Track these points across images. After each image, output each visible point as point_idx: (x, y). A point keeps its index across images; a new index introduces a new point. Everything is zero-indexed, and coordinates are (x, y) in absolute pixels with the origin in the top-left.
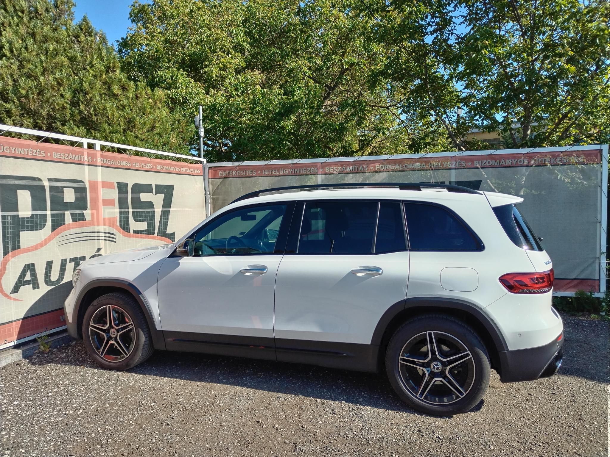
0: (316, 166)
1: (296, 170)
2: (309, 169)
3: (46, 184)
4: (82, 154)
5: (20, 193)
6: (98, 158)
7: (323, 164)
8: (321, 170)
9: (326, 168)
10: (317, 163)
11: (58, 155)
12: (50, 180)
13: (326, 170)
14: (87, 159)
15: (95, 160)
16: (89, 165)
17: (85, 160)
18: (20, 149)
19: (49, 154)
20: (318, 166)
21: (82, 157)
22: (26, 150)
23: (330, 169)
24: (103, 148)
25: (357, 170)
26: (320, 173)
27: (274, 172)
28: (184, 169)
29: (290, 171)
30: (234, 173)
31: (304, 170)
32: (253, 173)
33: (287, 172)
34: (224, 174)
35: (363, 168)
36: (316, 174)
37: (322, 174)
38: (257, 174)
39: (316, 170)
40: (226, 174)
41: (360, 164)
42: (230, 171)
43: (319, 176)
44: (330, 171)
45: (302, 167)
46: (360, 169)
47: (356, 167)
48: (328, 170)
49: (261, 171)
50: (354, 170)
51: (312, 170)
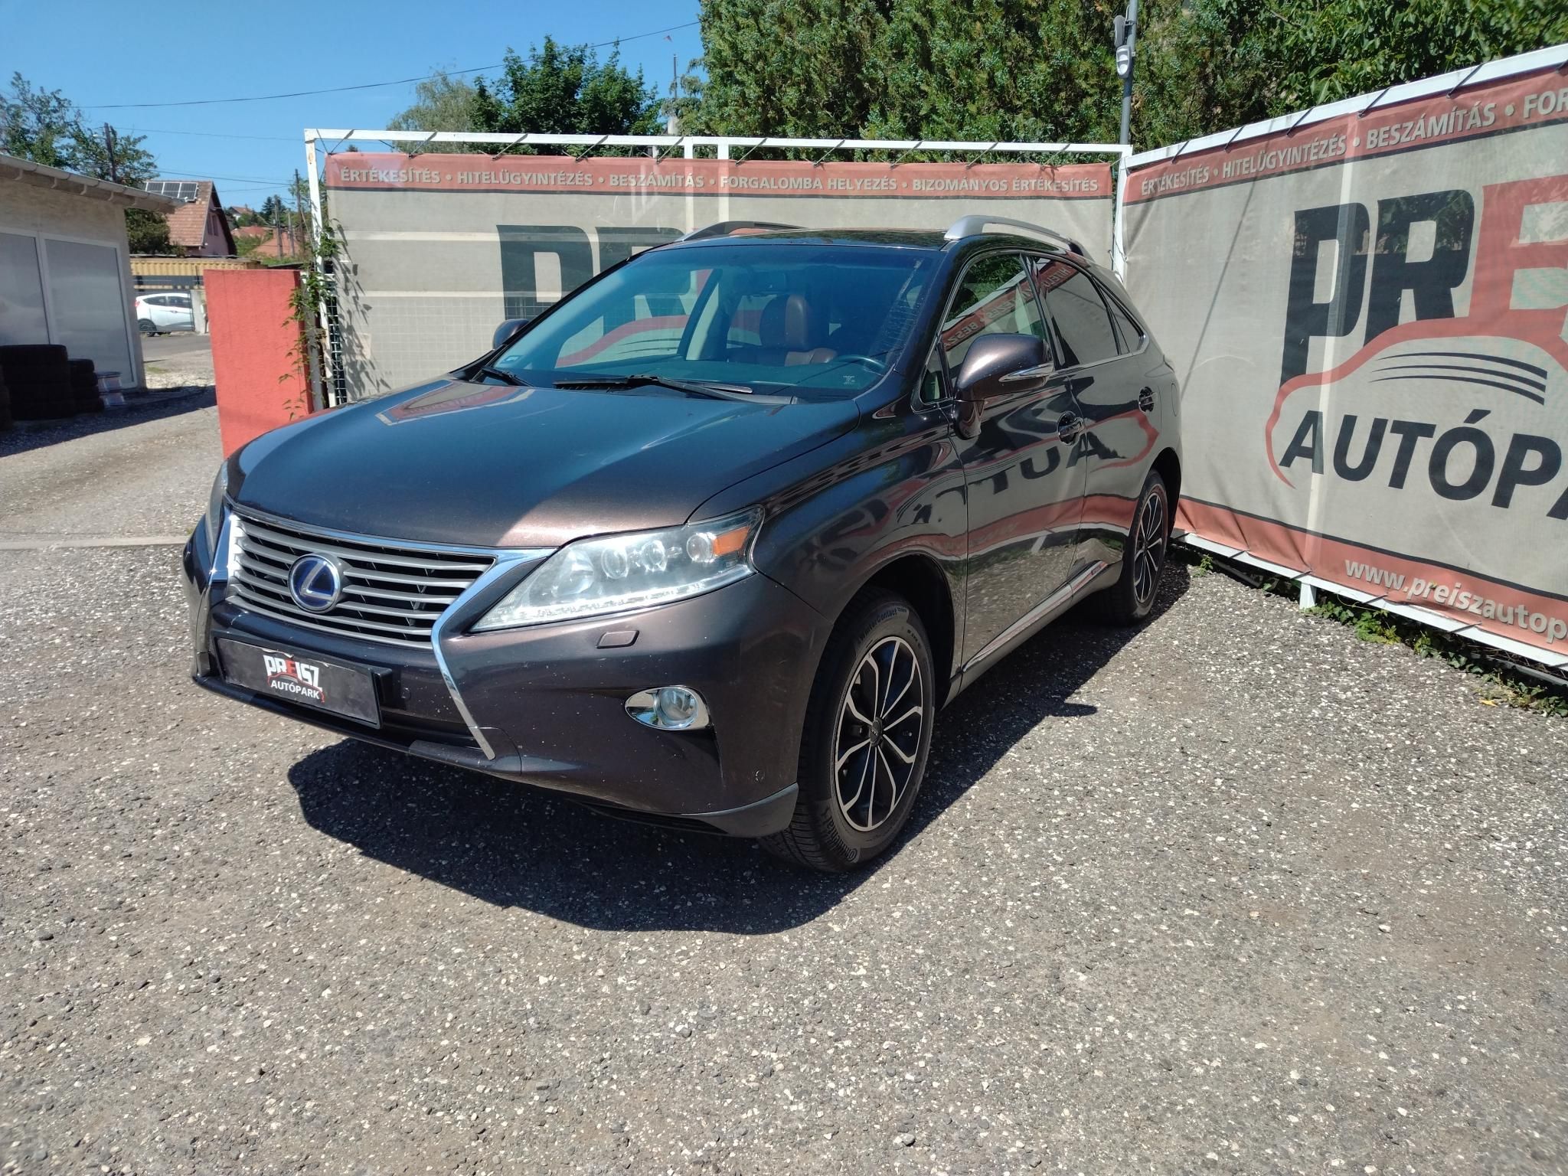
0: (1343, 129)
1: (1295, 149)
2: (1324, 142)
3: (594, 239)
4: (681, 172)
5: (538, 257)
6: (722, 178)
7: (1363, 118)
8: (1355, 142)
9: (1370, 132)
10: (1347, 115)
11: (621, 180)
12: (601, 231)
13: (1370, 138)
14: (692, 183)
15: (712, 182)
16: (696, 195)
17: (687, 183)
18: (540, 176)
19: (601, 180)
20: (1349, 130)
21: (680, 177)
22: (553, 176)
23: (1382, 136)
24: (736, 153)
25: (1460, 128)
26: (1350, 154)
27: (1245, 165)
28: (1024, 184)
29: (1281, 158)
30: (1171, 182)
31: (1314, 151)
32: (1204, 177)
33: (1274, 160)
34: (1151, 187)
35: (1483, 117)
36: (1342, 162)
37: (1355, 159)
38: (1212, 177)
39: (1341, 145)
40: (1155, 187)
41: (1475, 98)
42: (1161, 175)
43: (1348, 168)
44: (1381, 144)
45: (1311, 137)
46: (1471, 122)
47: (1461, 113)
48: (1375, 139)
49: (1220, 167)
50: (1450, 130)
51: (1331, 147)
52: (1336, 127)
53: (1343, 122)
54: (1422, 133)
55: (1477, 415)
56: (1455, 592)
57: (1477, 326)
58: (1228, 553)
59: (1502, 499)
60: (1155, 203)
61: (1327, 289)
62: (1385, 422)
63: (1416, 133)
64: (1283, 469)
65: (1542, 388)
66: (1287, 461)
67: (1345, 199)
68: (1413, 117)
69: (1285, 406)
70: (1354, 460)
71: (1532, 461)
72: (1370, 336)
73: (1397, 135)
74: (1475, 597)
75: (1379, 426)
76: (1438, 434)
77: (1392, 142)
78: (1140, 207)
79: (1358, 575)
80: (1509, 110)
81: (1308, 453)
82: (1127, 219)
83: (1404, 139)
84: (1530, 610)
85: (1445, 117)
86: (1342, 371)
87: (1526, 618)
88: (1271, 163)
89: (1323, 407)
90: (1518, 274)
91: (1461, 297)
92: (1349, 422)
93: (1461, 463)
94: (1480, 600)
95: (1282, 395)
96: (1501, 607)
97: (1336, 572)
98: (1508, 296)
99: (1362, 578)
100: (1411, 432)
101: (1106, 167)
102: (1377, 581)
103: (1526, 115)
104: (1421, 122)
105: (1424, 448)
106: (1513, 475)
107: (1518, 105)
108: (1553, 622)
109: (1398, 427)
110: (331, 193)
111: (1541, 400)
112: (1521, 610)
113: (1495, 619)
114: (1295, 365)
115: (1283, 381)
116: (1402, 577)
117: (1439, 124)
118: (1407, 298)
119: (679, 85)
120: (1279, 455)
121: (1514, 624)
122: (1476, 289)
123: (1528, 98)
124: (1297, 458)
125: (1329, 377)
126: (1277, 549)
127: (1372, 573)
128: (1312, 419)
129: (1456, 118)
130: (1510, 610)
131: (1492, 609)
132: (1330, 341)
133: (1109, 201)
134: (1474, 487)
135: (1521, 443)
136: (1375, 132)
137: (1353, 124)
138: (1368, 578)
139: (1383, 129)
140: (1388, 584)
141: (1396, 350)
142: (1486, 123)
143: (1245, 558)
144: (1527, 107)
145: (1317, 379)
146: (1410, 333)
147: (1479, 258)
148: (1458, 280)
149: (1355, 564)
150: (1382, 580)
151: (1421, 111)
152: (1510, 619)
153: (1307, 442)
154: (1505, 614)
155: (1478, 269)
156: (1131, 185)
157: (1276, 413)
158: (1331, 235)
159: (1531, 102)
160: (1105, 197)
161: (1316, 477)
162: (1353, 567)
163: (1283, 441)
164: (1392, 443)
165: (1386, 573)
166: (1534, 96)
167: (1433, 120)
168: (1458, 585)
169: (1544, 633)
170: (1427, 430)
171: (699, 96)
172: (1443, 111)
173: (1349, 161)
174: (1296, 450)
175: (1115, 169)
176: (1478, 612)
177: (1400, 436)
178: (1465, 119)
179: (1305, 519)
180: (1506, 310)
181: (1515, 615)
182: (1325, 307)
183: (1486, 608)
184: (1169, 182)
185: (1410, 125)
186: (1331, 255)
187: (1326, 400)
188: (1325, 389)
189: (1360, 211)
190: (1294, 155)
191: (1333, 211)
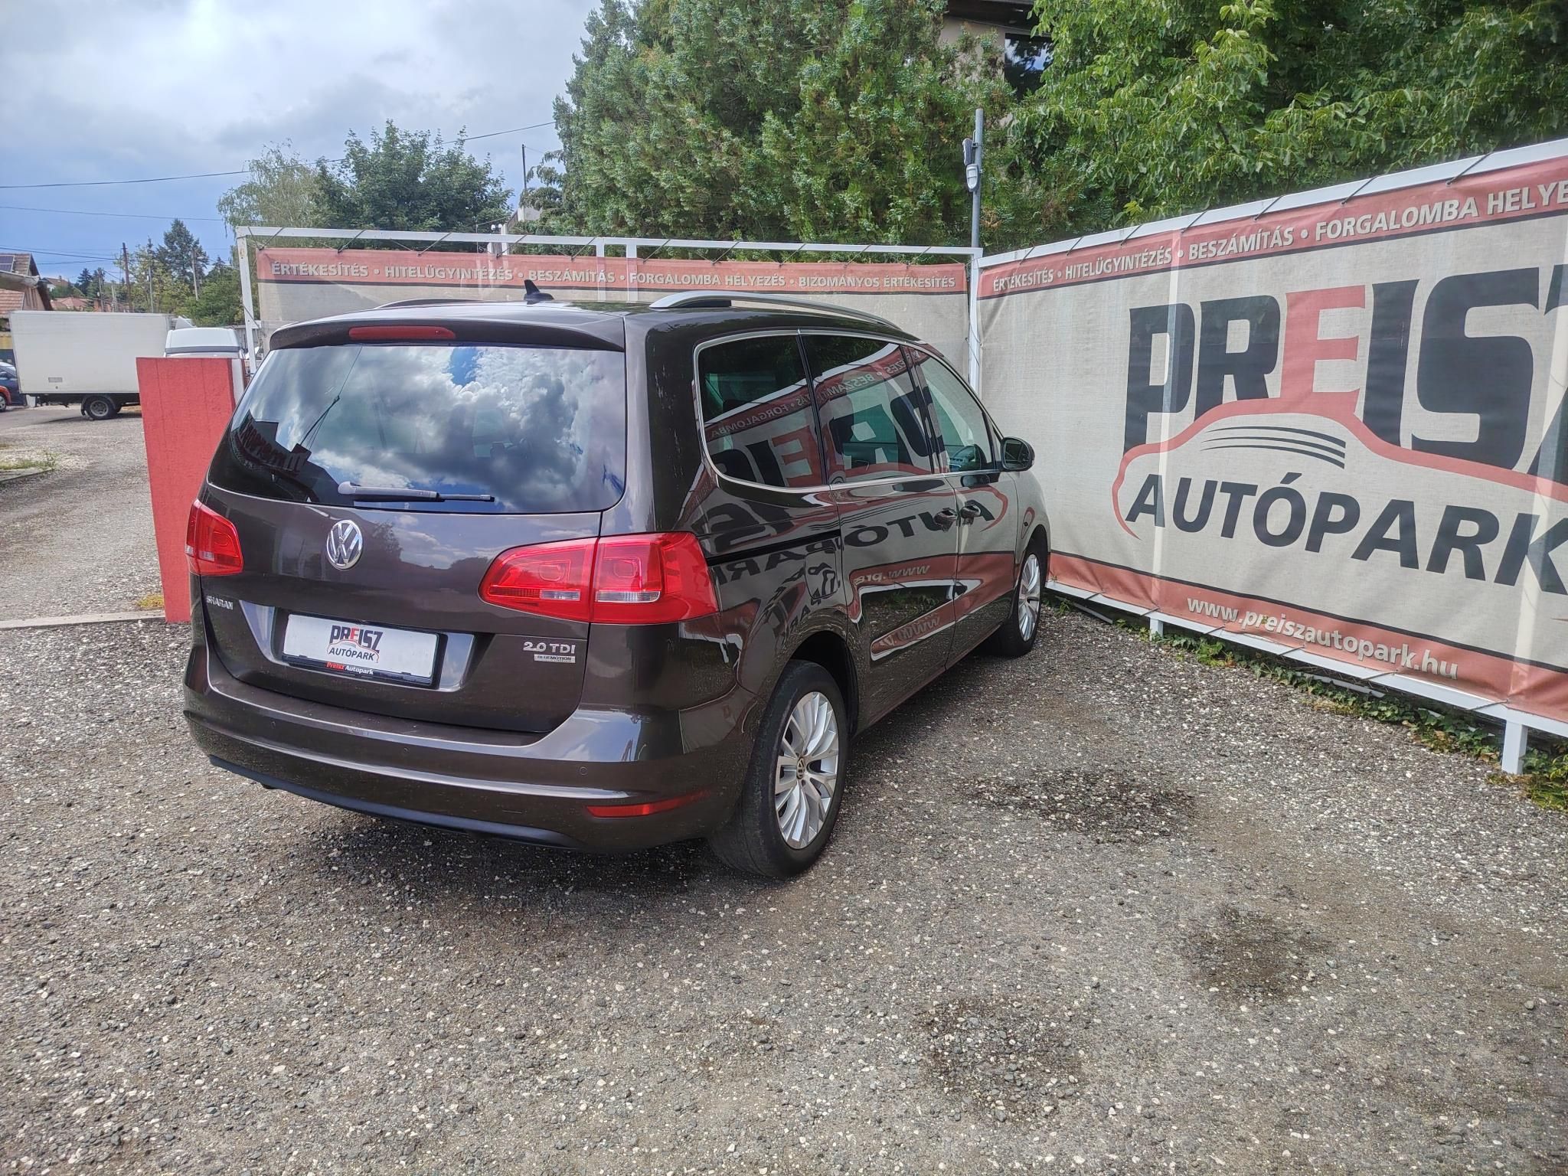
0: (1168, 243)
1: (1128, 258)
2: (1153, 253)
4: (594, 268)
6: (631, 274)
7: (1185, 235)
8: (1179, 254)
9: (1192, 246)
10: (1171, 232)
11: (539, 276)
13: (1191, 251)
14: (603, 279)
15: (622, 278)
16: (608, 289)
17: (599, 279)
18: (463, 270)
19: (520, 275)
20: (1174, 244)
21: (593, 273)
22: (475, 270)
23: (1201, 250)
25: (1265, 246)
26: (1176, 263)
27: (1085, 270)
28: (894, 281)
29: (1116, 264)
30: (1017, 282)
31: (1143, 260)
32: (1048, 278)
33: (1110, 266)
34: (1001, 285)
35: (1282, 237)
36: (1168, 269)
37: (1181, 268)
38: (1056, 278)
39: (1167, 255)
40: (1006, 284)
41: (1277, 223)
42: (1011, 275)
43: (1174, 275)
44: (1201, 256)
45: (1140, 250)
46: (1274, 241)
47: (1266, 234)
48: (1196, 252)
49: (1062, 269)
50: (1258, 248)
51: (1159, 257)
52: (1164, 242)
53: (1168, 237)
54: (1234, 248)
55: (1291, 477)
56: (1282, 621)
57: (1289, 406)
58: (1084, 595)
59: (1314, 545)
60: (1006, 298)
61: (1161, 373)
62: (1215, 483)
63: (1230, 248)
64: (1129, 524)
65: (1342, 455)
66: (1132, 517)
67: (1173, 300)
68: (1227, 235)
69: (1129, 471)
70: (1191, 514)
71: (1337, 514)
72: (1199, 412)
73: (1214, 250)
74: (1298, 626)
75: (1210, 486)
76: (1260, 493)
77: (1210, 255)
78: (993, 301)
79: (1199, 610)
80: (1304, 234)
81: (1151, 510)
82: (981, 311)
83: (1219, 253)
84: (1344, 634)
85: (1252, 237)
86: (1176, 443)
87: (1341, 641)
88: (1107, 268)
89: (1162, 472)
90: (1318, 363)
91: (1273, 382)
92: (1185, 484)
93: (1279, 517)
94: (1302, 628)
95: (1126, 462)
96: (1320, 632)
97: (1181, 607)
98: (1312, 381)
99: (1203, 613)
100: (1238, 491)
101: (960, 267)
102: (1215, 615)
103: (1318, 238)
104: (1233, 240)
105: (1249, 504)
106: (1322, 525)
107: (1311, 230)
108: (1363, 643)
109: (1227, 487)
110: (262, 286)
111: (1342, 465)
112: (1336, 635)
113: (1316, 643)
114: (1135, 437)
115: (1126, 450)
116: (1236, 611)
117: (1249, 243)
118: (1229, 381)
119: (535, 174)
120: (1125, 510)
121: (1332, 645)
122: (1285, 377)
123: (1319, 225)
124: (1141, 514)
125: (1166, 445)
126: (1127, 590)
127: (1211, 609)
128: (1153, 481)
129: (1262, 238)
130: (1327, 635)
131: (1313, 635)
132: (1166, 417)
133: (965, 296)
134: (1290, 536)
135: (1327, 500)
136: (1196, 246)
137: (1176, 239)
138: (1208, 613)
139: (1202, 245)
140: (1225, 617)
141: (1221, 424)
142: (1286, 243)
143: (1100, 599)
144: (1319, 231)
145: (1156, 448)
146: (1232, 411)
147: (1286, 351)
148: (1270, 367)
149: (1196, 602)
150: (1220, 613)
151: (1233, 231)
152: (1327, 642)
153: (1150, 500)
154: (1323, 639)
155: (1285, 359)
156: (985, 281)
157: (1121, 477)
158: (1164, 330)
159: (1321, 228)
160: (961, 292)
161: (1159, 529)
162: (1194, 604)
163: (1128, 499)
164: (1221, 500)
165: (1223, 608)
166: (1324, 224)
167: (1243, 238)
168: (1283, 616)
169: (1356, 653)
170: (1251, 490)
171: (555, 186)
172: (1251, 232)
173: (1175, 268)
174: (1139, 507)
175: (968, 269)
176: (1302, 637)
177: (1228, 495)
178: (1270, 237)
179: (1151, 565)
180: (1310, 391)
181: (1332, 639)
182: (1160, 389)
183: (1307, 634)
184: (1017, 281)
185: (1224, 242)
186: (1163, 346)
187: (1164, 465)
188: (1163, 456)
189: (1185, 311)
190: (1127, 263)
191: (1163, 310)
